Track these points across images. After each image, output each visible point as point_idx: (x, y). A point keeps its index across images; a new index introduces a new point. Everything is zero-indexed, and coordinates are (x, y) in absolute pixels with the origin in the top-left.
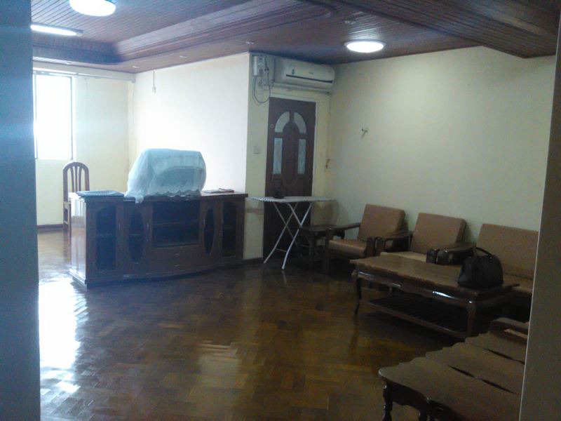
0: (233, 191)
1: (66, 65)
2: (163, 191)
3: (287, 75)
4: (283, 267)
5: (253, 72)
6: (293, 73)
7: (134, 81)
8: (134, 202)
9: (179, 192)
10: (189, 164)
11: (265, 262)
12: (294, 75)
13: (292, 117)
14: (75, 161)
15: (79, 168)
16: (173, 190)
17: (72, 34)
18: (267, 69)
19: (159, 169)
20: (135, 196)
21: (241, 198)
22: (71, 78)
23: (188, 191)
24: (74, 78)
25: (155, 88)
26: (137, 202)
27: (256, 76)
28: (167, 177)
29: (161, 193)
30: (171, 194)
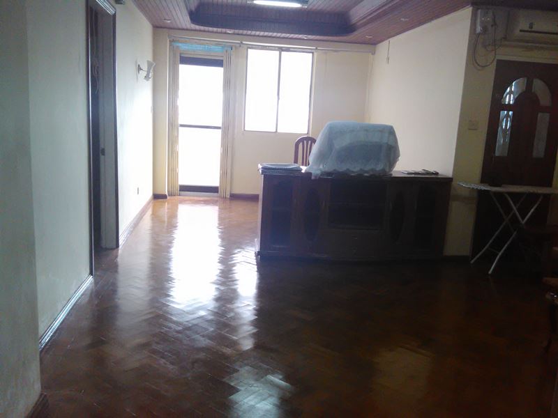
0: (437, 174)
1: (304, 39)
2: (343, 168)
3: (521, 31)
4: (490, 272)
5: (475, 30)
6: (531, 27)
7: (374, 53)
8: (311, 178)
9: (361, 169)
10: (375, 138)
11: (472, 262)
12: (533, 30)
13: (529, 85)
14: (310, 136)
15: (310, 142)
16: (355, 168)
17: (297, 5)
18: (494, 24)
19: (340, 143)
20: (312, 172)
21: (446, 182)
22: (313, 53)
23: (372, 170)
24: (315, 54)
25: (388, 59)
26: (313, 178)
27: (479, 34)
28: (349, 153)
29: (341, 170)
30: (353, 172)
